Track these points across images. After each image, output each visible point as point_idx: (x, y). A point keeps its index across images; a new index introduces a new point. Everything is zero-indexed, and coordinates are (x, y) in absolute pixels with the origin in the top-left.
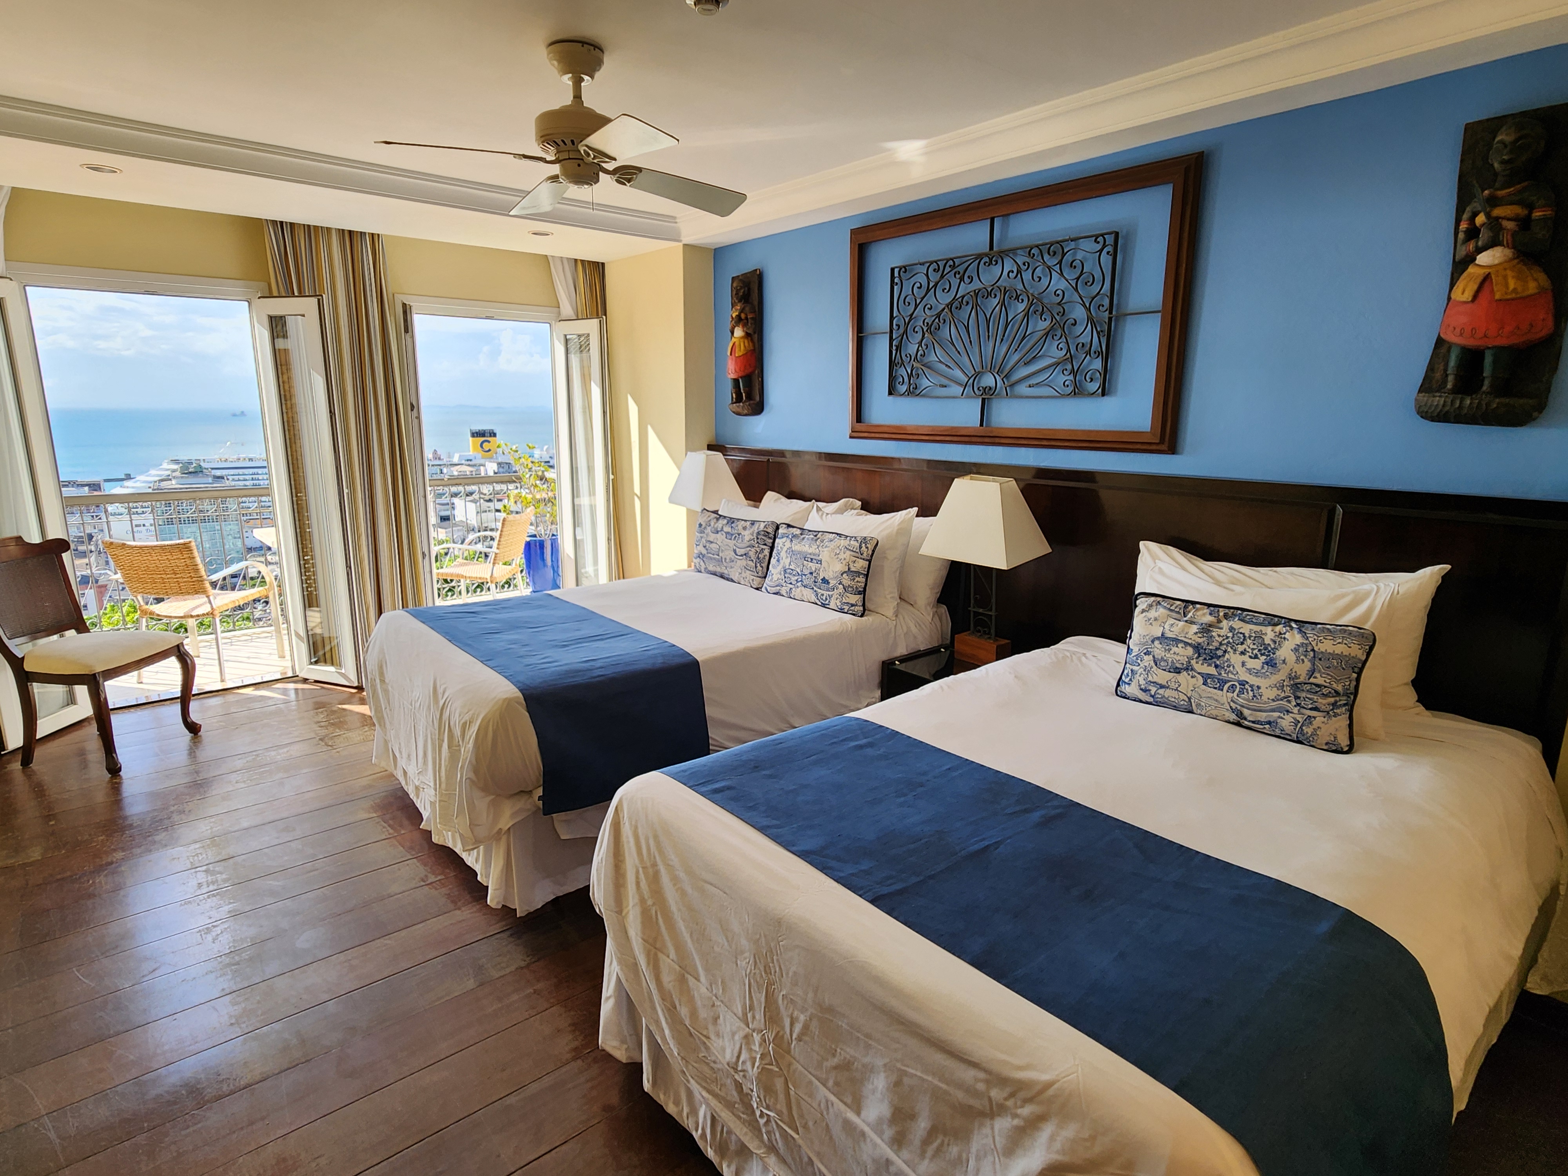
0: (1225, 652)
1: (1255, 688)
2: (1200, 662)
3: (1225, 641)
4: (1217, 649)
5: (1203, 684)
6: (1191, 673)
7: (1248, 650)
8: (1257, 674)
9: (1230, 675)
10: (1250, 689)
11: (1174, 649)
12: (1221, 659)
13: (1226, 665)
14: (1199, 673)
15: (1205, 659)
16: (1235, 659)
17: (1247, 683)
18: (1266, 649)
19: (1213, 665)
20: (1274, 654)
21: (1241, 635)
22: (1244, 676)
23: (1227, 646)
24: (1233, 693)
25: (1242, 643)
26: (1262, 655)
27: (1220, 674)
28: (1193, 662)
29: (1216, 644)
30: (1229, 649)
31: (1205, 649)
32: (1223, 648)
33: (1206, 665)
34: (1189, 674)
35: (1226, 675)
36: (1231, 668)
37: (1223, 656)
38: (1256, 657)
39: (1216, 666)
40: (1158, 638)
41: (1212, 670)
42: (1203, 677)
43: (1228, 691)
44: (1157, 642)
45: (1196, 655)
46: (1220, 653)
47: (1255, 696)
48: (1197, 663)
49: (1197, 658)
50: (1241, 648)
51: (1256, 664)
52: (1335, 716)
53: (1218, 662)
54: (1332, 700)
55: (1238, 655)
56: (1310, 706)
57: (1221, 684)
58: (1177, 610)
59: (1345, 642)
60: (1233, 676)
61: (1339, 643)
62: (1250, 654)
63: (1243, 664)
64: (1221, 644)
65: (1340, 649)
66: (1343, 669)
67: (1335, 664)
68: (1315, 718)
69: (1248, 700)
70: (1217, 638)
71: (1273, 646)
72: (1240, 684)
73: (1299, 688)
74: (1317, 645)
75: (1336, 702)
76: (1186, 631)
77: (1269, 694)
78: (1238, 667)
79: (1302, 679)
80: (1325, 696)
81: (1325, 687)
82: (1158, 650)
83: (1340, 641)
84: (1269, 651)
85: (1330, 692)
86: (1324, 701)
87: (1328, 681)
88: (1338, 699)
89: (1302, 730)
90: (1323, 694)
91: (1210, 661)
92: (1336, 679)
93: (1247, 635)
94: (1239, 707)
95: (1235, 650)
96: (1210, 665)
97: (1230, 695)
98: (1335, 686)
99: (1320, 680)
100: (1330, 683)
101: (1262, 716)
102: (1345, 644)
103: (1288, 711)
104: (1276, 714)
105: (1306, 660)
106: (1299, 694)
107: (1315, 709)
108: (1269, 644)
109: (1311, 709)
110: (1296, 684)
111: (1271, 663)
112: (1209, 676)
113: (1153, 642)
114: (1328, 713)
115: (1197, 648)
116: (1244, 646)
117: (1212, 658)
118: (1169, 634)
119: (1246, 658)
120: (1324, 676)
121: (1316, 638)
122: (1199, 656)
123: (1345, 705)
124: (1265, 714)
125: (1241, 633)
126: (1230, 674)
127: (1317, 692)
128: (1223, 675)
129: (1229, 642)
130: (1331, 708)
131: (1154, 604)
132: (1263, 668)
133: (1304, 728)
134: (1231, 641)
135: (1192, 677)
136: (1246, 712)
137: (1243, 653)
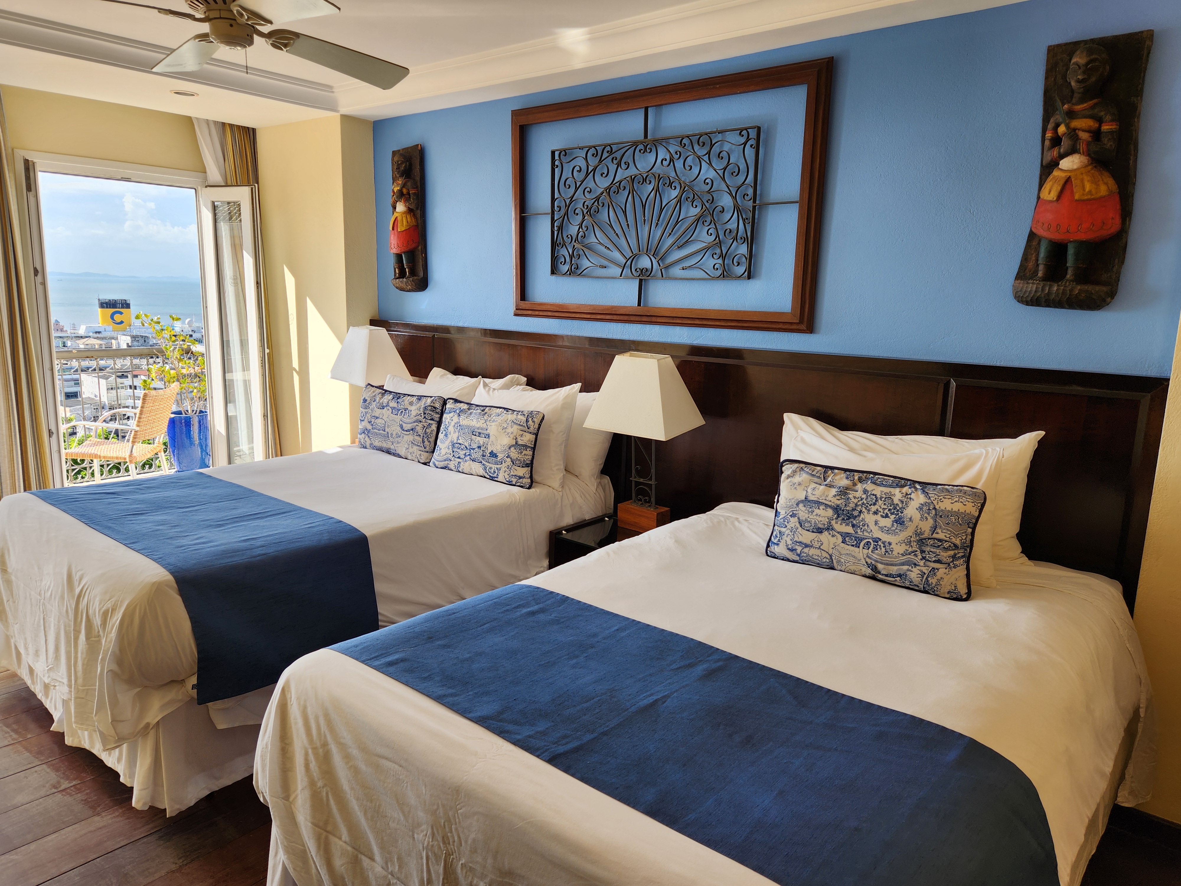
0: (860, 512)
1: (887, 544)
2: (839, 522)
3: (860, 503)
4: (854, 510)
5: (842, 542)
6: (831, 532)
7: (880, 510)
8: (888, 531)
9: (865, 534)
10: (882, 545)
11: (817, 511)
12: (857, 519)
13: (861, 524)
14: (838, 533)
15: (843, 519)
16: (869, 518)
17: (880, 540)
18: (895, 508)
19: (850, 524)
20: (902, 513)
21: (874, 497)
22: (877, 534)
23: (862, 506)
24: (868, 549)
25: (875, 504)
26: (892, 514)
27: (856, 533)
28: (833, 522)
29: (852, 505)
30: (864, 510)
31: (843, 510)
32: (859, 508)
33: (844, 525)
34: (830, 534)
35: (861, 533)
36: (866, 527)
37: (859, 516)
38: (887, 516)
39: (853, 526)
40: (802, 501)
41: (849, 529)
42: (842, 536)
43: (863, 548)
44: (801, 505)
45: (836, 516)
46: (856, 513)
47: (886, 552)
48: (836, 523)
49: (836, 519)
50: (874, 508)
51: (887, 522)
52: (954, 567)
53: (854, 522)
54: (952, 553)
55: (871, 514)
56: (934, 559)
57: (857, 542)
58: (818, 475)
59: (961, 500)
60: (867, 534)
61: (956, 501)
62: (882, 514)
63: (876, 523)
64: (856, 505)
65: (957, 507)
66: (960, 524)
67: (954, 520)
68: (938, 569)
69: (881, 555)
70: (853, 500)
71: (900, 506)
72: (873, 542)
73: (923, 543)
74: (938, 504)
75: (955, 554)
76: (826, 493)
77: (898, 549)
78: (872, 526)
79: (926, 535)
80: (946, 549)
81: (946, 541)
82: (803, 512)
83: (957, 499)
84: (898, 511)
85: (950, 546)
86: (945, 554)
87: (948, 536)
88: (956, 552)
89: (928, 581)
90: (944, 548)
91: (847, 521)
92: (955, 534)
93: (878, 496)
94: (873, 562)
95: (869, 510)
96: (847, 525)
97: (865, 551)
98: (954, 540)
99: (941, 536)
100: (949, 538)
101: (894, 570)
102: (961, 502)
103: (915, 564)
104: (905, 567)
105: (929, 518)
106: (924, 548)
107: (939, 561)
108: (897, 504)
109: (935, 562)
110: (921, 540)
111: (900, 521)
112: (848, 534)
113: (797, 505)
114: (949, 565)
115: (836, 509)
116: (876, 507)
117: (849, 518)
118: (812, 498)
119: (878, 517)
120: (944, 531)
121: (936, 497)
122: (838, 516)
123: (963, 557)
124: (895, 568)
125: (873, 495)
126: (865, 532)
127: (939, 546)
128: (859, 533)
129: (863, 504)
130: (951, 560)
131: (798, 470)
132: (893, 525)
133: (929, 579)
134: (865, 502)
135: (833, 536)
136: (880, 567)
137: (876, 513)
